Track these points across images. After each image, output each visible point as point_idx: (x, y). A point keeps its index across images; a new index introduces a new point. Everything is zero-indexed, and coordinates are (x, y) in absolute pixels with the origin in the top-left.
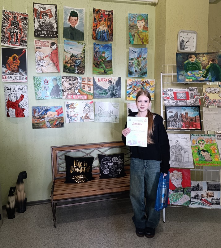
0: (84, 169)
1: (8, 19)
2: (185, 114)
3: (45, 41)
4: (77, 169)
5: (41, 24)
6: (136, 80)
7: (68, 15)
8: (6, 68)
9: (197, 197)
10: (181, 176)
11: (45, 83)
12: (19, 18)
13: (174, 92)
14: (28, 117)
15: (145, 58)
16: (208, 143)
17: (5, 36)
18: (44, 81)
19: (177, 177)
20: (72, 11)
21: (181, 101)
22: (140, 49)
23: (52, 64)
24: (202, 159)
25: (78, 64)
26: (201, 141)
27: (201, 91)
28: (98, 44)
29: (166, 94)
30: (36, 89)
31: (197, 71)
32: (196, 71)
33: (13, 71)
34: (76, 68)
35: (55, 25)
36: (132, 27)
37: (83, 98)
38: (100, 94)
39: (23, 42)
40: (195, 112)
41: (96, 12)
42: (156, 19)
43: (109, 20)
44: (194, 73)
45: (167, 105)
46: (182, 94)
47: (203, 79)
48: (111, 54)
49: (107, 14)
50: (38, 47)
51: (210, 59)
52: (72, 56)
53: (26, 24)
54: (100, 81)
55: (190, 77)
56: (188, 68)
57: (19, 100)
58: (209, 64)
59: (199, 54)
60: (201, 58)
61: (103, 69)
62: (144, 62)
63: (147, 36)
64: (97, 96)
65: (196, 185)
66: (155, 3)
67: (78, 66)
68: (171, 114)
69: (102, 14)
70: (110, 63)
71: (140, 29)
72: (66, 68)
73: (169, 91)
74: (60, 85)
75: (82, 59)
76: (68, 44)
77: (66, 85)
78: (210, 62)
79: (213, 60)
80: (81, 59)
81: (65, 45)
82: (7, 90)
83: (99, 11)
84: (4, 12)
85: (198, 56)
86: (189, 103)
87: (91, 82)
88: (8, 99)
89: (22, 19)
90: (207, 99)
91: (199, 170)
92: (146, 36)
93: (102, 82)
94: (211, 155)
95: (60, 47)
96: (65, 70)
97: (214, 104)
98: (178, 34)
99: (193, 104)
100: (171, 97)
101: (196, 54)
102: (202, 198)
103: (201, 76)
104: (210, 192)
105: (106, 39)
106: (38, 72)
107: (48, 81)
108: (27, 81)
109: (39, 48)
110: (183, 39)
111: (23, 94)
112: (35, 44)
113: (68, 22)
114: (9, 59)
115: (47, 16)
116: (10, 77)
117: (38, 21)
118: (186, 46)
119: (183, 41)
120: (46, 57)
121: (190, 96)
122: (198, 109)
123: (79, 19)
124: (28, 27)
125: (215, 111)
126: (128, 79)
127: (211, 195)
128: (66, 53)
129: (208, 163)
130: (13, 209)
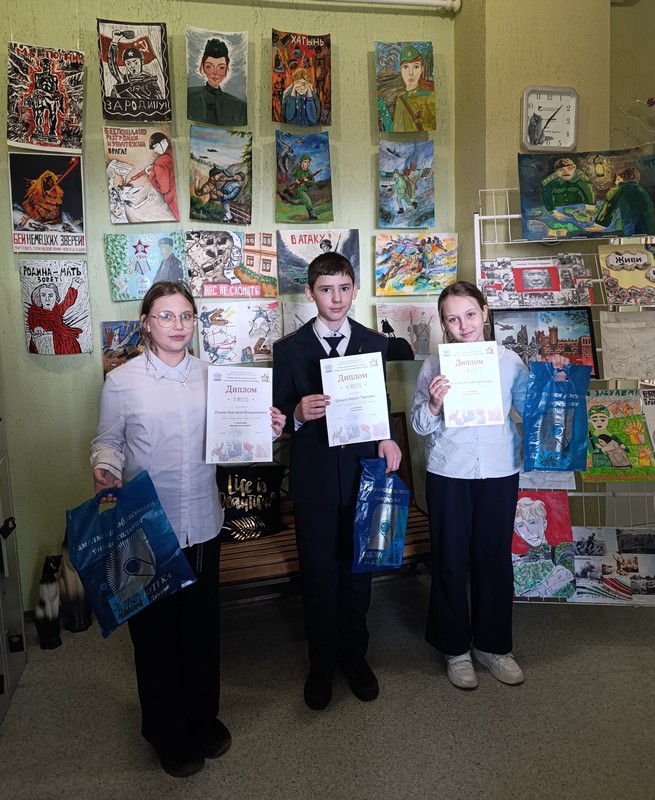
0: (258, 500)
1: (25, 69)
2: (547, 334)
3: (134, 129)
4: (238, 500)
5: (122, 81)
6: (403, 235)
7: (199, 51)
8: (24, 212)
9: (589, 573)
10: (542, 513)
11: (137, 252)
12: (57, 66)
13: (513, 269)
14: (90, 353)
15: (426, 171)
16: (619, 415)
17: (17, 119)
18: (135, 247)
19: (532, 517)
20: (211, 39)
21: (535, 294)
22: (413, 145)
23: (157, 197)
24: (602, 462)
25: (233, 194)
26: (598, 411)
27: (593, 265)
28: (289, 136)
29: (492, 276)
30: (112, 269)
31: (579, 207)
32: (576, 206)
33: (43, 220)
34: (228, 207)
35: (161, 84)
36: (385, 82)
37: (249, 294)
38: (298, 280)
39: (72, 135)
40: (577, 327)
41: (279, 42)
42: (456, 56)
43: (319, 64)
44: (571, 212)
45: (494, 308)
46: (539, 273)
47: (598, 228)
48: (327, 163)
49: (312, 47)
50: (115, 148)
51: (617, 169)
52: (214, 171)
53: (79, 83)
54: (298, 240)
55: (561, 225)
56: (554, 199)
57: (62, 304)
58: (614, 185)
59: (585, 155)
60: (592, 167)
61: (304, 207)
62: (425, 184)
63: (431, 108)
64: (290, 285)
65: (587, 539)
66: (452, 9)
67: (231, 199)
68: (508, 333)
69: (297, 47)
70: (326, 189)
71: (411, 86)
72: (198, 207)
73: (500, 267)
74: (180, 258)
75: (243, 179)
76: (201, 137)
77: (199, 256)
78: (618, 177)
79: (627, 174)
80: (240, 179)
81: (193, 140)
82: (27, 276)
83: (288, 36)
84: (13, 50)
85: (582, 161)
86: (559, 300)
87: (270, 245)
88: (33, 302)
89: (67, 68)
90: (613, 285)
91: (593, 494)
92: (427, 108)
93: (302, 246)
94: (627, 450)
95: (177, 146)
96: (195, 213)
97: (633, 300)
98: (522, 100)
99: (572, 302)
100: (505, 284)
101: (577, 156)
102: (605, 576)
103: (593, 219)
104: (626, 557)
105: (310, 118)
106: (118, 221)
107: (145, 247)
108: (84, 247)
109: (117, 151)
110: (538, 113)
111: (75, 286)
112: (106, 141)
113: (199, 73)
114: (30, 185)
115: (140, 57)
116: (37, 237)
117: (113, 74)
118: (546, 134)
119: (537, 119)
120: (138, 176)
121: (561, 280)
122: (586, 316)
123: (230, 64)
124: (85, 91)
125: (635, 321)
126: (377, 233)
127: (629, 566)
128: (196, 163)
129: (619, 472)
130: (56, 621)
